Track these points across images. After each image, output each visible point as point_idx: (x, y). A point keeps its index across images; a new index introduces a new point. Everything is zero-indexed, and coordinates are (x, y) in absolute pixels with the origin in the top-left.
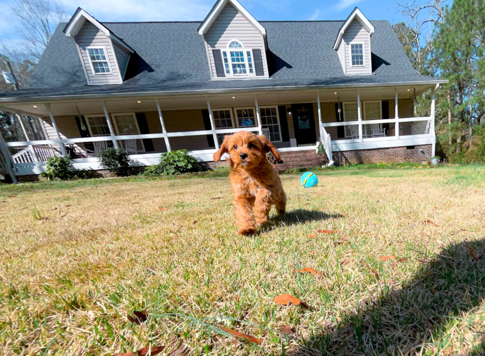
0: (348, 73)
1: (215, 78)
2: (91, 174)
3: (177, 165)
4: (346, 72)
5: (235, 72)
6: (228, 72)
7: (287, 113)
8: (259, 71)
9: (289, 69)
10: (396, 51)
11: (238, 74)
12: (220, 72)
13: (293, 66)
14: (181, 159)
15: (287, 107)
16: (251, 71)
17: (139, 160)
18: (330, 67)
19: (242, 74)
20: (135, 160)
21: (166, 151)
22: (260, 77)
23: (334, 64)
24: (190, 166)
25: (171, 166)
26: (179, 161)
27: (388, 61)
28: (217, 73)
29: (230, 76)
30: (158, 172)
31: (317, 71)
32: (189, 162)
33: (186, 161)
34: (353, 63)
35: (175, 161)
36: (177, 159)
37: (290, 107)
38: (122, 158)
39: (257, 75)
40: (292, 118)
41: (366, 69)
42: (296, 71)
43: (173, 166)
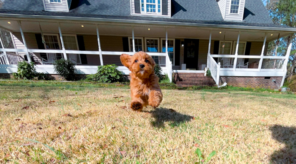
0: (226, 19)
1: (133, 13)
2: (47, 77)
3: (110, 76)
4: (225, 18)
5: (148, 11)
6: (143, 10)
7: (181, 44)
8: (165, 12)
9: (185, 12)
10: (258, 6)
11: (150, 12)
12: (137, 10)
13: (187, 10)
14: (113, 71)
15: (181, 41)
16: (159, 11)
17: (81, 70)
18: (213, 14)
19: (153, 13)
20: (78, 70)
21: (100, 64)
22: (165, 16)
23: (216, 11)
24: (118, 77)
25: (105, 76)
26: (111, 73)
27: (254, 13)
28: (135, 10)
29: (144, 13)
30: (95, 79)
31: (204, 15)
32: (118, 74)
33: (116, 73)
34: (231, 12)
35: (108, 73)
36: (110, 71)
37: (184, 41)
38: (70, 66)
39: (162, 14)
40: (183, 49)
41: (239, 17)
42: (189, 14)
43: (107, 76)
